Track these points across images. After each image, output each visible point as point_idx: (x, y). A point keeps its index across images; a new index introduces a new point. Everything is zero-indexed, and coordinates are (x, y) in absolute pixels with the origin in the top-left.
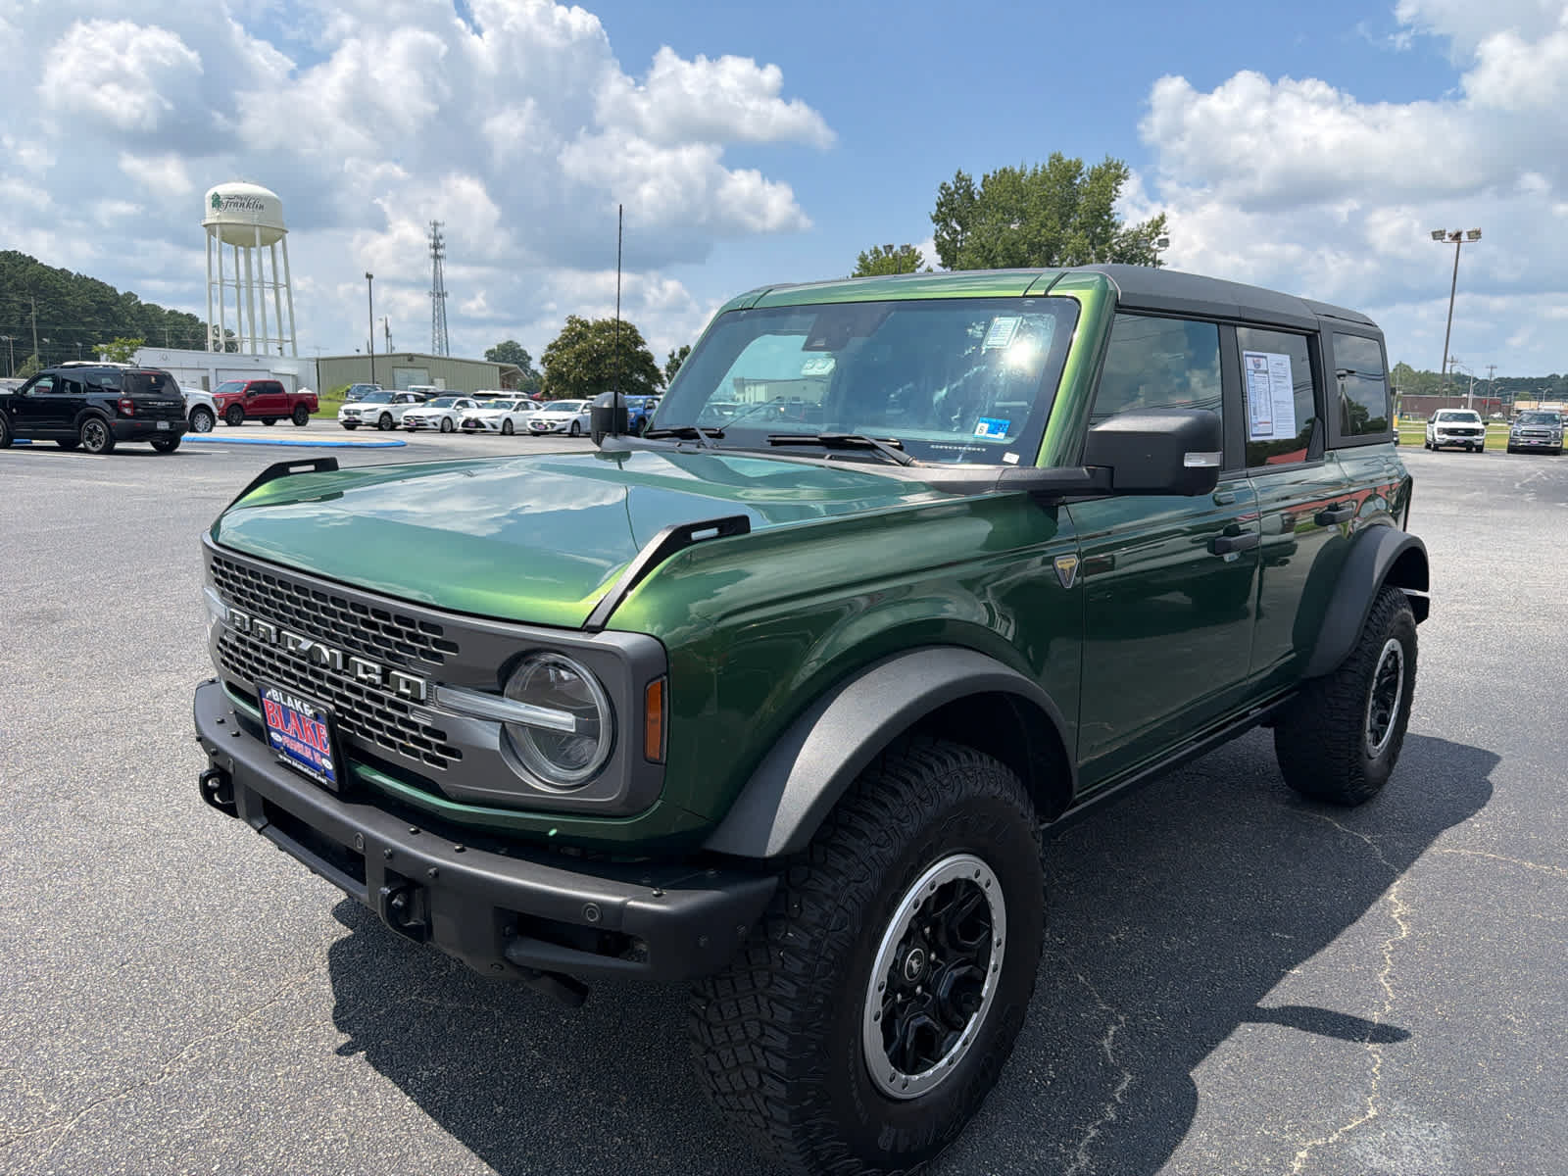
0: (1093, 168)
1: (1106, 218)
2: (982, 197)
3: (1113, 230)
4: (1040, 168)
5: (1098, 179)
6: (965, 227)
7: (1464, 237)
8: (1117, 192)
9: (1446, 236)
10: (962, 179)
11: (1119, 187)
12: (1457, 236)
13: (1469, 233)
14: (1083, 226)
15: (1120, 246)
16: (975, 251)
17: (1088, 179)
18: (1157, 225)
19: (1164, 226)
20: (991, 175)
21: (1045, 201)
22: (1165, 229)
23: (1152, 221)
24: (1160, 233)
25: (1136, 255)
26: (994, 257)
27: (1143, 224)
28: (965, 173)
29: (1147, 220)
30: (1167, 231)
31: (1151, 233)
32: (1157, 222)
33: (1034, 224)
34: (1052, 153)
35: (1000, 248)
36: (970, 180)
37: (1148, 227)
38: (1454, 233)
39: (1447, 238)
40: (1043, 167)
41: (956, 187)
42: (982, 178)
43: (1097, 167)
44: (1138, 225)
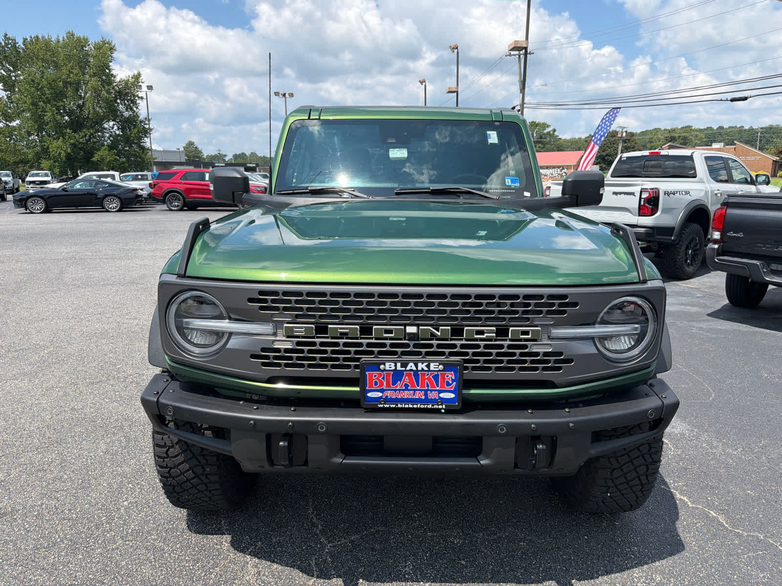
0: (95, 43)
1: (107, 71)
2: (24, 52)
3: (113, 78)
4: (61, 39)
5: (99, 49)
6: (16, 69)
7: (287, 96)
8: (112, 57)
9: (280, 95)
10: (9, 39)
11: (112, 55)
12: (284, 95)
13: (289, 94)
14: (95, 75)
15: (118, 88)
16: (28, 83)
17: (93, 48)
18: (137, 77)
19: (141, 78)
20: (29, 39)
21: (69, 58)
22: (142, 80)
23: (134, 75)
24: (139, 82)
25: (128, 93)
26: (42, 88)
27: (129, 76)
28: (10, 35)
29: (131, 74)
30: (143, 81)
31: (134, 82)
32: (137, 76)
33: (65, 71)
34: (68, 30)
35: (45, 83)
36: (15, 40)
37: (132, 78)
38: (283, 93)
39: (281, 96)
40: (63, 38)
41: (5, 43)
42: (22, 40)
43: (97, 42)
44: (126, 77)
